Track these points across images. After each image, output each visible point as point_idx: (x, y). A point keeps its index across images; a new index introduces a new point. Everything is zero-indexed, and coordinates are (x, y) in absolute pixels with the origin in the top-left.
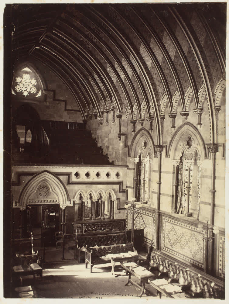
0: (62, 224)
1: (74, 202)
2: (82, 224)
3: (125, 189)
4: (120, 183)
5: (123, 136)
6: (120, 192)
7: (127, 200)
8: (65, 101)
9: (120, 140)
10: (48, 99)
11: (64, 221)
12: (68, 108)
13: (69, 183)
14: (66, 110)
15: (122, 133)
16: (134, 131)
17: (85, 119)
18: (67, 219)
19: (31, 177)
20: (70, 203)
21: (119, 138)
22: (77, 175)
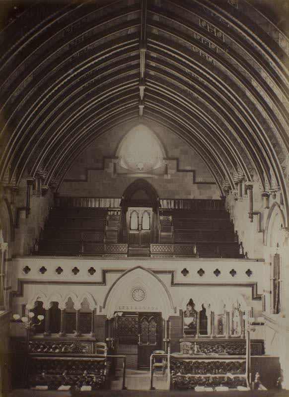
0: (164, 340)
1: (181, 310)
2: (193, 343)
3: (261, 295)
4: (253, 286)
5: (256, 216)
6: (253, 299)
7: (265, 310)
8: (194, 171)
9: (252, 221)
10: (170, 171)
11: (168, 338)
12: (199, 179)
13: (173, 284)
14: (194, 183)
15: (254, 211)
16: (268, 208)
17: (222, 193)
18: (171, 335)
19: (119, 275)
20: (176, 313)
21: (250, 219)
22: (185, 272)
